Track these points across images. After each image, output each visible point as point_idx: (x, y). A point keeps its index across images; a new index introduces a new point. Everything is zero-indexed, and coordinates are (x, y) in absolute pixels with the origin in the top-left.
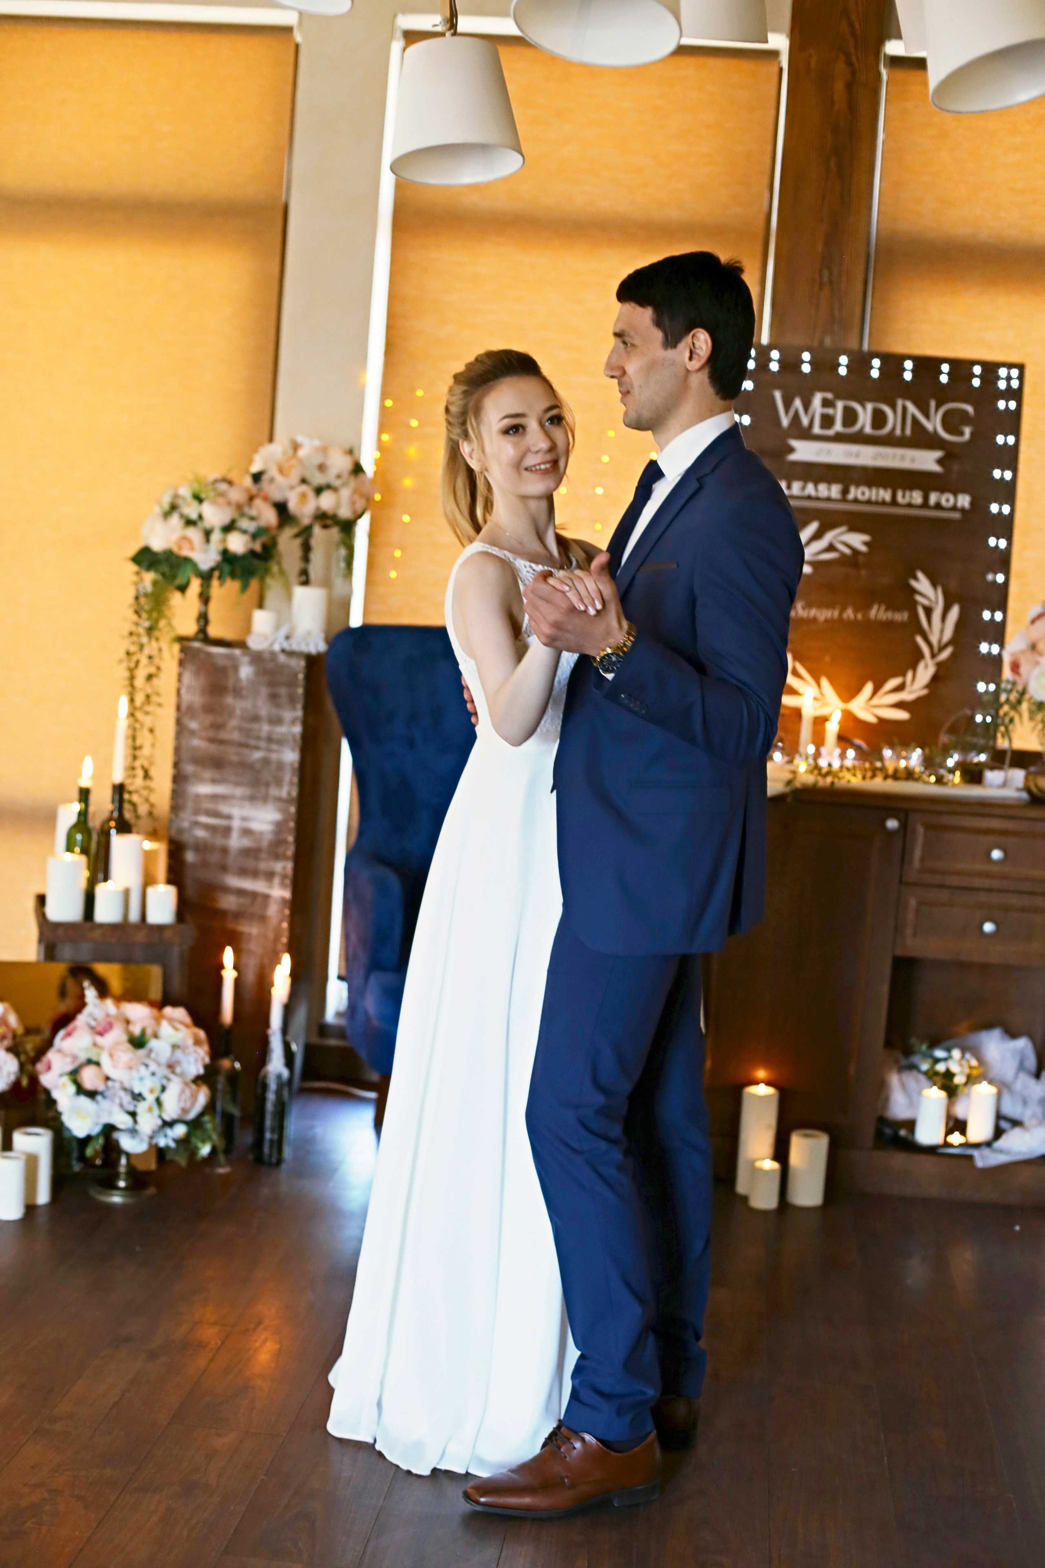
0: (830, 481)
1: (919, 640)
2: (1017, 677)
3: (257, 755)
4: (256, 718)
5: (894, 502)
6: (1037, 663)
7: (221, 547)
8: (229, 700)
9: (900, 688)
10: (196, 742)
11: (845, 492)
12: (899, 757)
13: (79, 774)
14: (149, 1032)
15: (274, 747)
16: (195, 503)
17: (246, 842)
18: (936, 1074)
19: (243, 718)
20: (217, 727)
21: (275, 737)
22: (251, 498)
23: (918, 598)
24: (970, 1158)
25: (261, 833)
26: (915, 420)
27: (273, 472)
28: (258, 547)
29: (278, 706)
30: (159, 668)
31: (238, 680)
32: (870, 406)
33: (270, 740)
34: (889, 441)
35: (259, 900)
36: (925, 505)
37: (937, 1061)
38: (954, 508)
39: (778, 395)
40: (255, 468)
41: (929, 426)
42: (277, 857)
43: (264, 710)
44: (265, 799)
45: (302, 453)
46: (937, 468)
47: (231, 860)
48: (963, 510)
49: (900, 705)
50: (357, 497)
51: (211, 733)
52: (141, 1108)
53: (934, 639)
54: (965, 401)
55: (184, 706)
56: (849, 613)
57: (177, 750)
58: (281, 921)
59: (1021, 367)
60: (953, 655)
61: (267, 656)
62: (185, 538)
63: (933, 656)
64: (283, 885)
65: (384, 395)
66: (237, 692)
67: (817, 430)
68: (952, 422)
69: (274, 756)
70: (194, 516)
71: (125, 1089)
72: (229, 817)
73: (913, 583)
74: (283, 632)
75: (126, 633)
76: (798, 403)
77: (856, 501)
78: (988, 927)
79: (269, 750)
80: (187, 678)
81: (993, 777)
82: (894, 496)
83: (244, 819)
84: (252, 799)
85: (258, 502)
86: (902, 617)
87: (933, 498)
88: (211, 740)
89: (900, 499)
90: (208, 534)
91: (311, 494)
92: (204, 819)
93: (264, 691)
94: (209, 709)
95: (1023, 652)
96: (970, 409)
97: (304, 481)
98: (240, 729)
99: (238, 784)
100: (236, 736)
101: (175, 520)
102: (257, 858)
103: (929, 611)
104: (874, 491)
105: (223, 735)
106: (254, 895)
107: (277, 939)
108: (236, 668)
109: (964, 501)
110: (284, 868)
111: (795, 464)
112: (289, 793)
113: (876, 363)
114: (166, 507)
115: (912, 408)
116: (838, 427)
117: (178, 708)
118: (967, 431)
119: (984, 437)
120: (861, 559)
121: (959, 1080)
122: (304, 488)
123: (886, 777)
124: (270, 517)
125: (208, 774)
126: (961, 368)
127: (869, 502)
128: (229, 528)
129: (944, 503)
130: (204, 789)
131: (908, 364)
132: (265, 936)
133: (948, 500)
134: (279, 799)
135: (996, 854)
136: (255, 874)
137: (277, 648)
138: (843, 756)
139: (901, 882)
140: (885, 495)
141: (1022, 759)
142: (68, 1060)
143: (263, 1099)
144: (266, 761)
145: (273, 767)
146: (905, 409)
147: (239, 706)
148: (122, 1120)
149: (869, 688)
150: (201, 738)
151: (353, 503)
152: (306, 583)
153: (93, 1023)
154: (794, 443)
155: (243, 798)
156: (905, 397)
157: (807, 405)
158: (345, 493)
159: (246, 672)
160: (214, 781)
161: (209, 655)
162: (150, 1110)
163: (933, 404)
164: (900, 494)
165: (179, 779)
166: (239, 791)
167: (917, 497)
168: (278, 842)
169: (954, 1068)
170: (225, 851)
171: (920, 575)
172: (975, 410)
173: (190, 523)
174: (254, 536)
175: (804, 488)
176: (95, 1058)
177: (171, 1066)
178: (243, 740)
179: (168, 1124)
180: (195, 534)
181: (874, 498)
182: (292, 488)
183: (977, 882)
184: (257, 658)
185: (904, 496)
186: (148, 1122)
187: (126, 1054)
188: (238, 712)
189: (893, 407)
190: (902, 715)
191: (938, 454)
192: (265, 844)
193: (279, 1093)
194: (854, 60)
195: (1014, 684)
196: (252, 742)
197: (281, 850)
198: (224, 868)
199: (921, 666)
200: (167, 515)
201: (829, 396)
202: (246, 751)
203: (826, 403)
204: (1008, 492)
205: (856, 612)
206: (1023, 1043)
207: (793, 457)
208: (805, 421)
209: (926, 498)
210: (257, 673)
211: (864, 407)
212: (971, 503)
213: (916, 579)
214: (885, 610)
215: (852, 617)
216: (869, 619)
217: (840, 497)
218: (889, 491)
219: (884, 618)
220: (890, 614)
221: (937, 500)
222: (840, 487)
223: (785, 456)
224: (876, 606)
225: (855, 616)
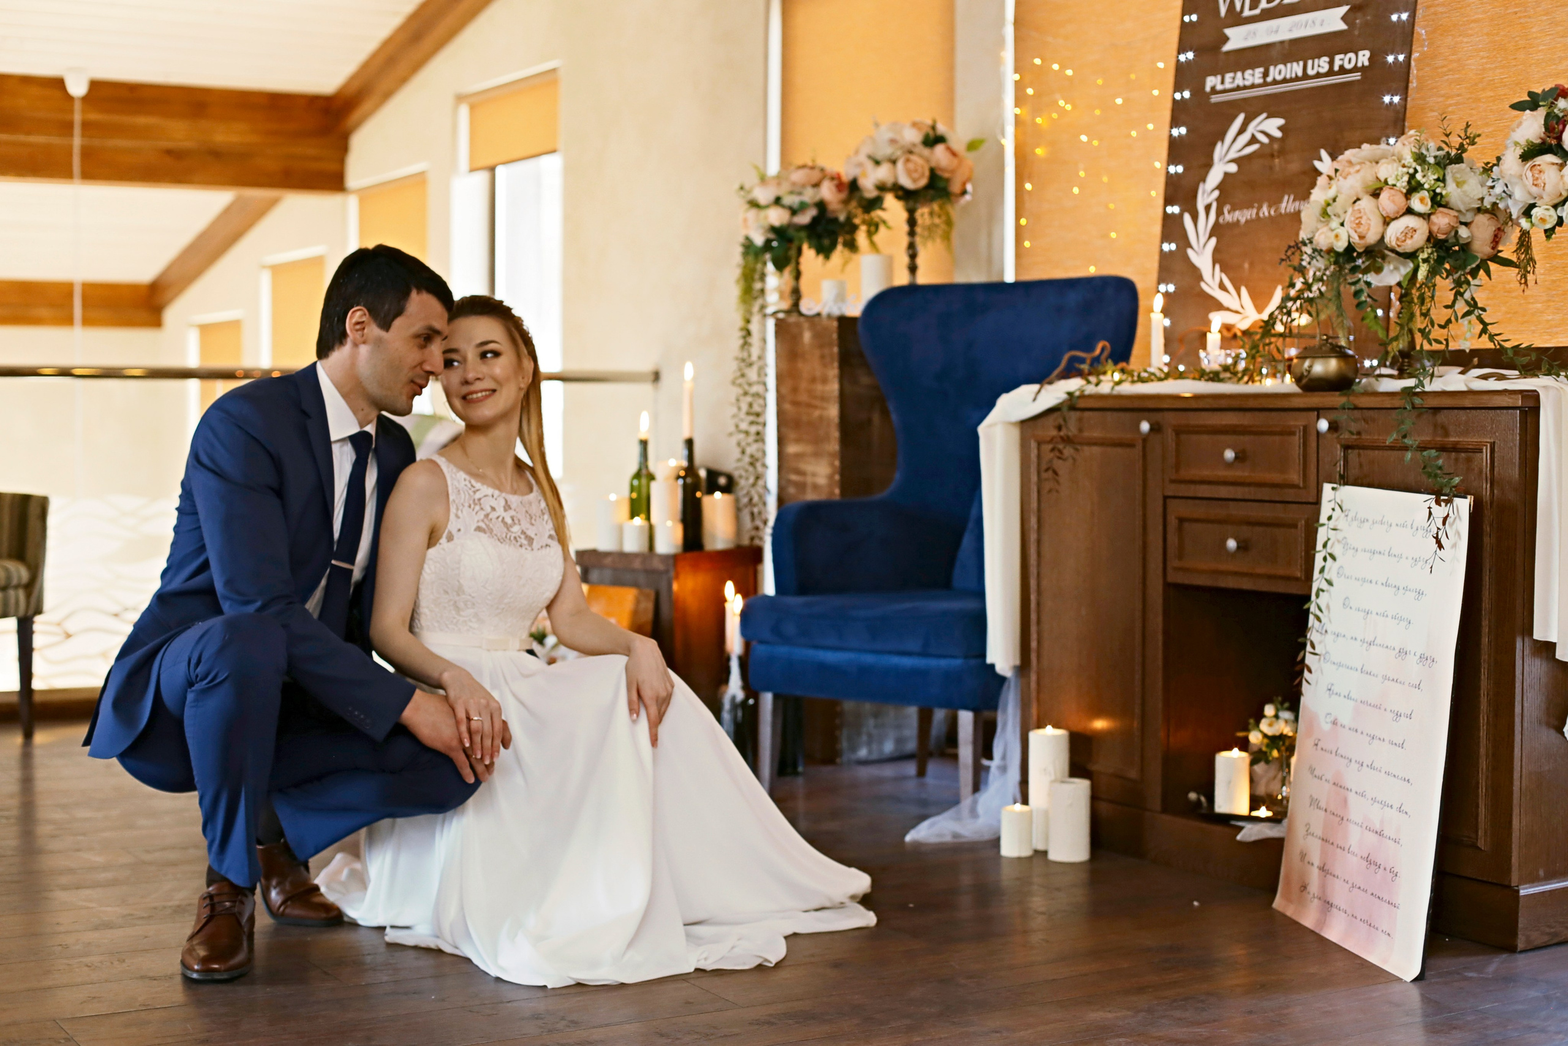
0: (1253, 66)
3: (816, 414)
4: (814, 379)
5: (1305, 75)
8: (800, 365)
10: (787, 406)
11: (1265, 74)
15: (826, 405)
19: (807, 380)
20: (796, 390)
21: (825, 395)
25: (822, 487)
29: (825, 366)
31: (803, 345)
33: (822, 398)
34: (1302, 8)
36: (1331, 71)
38: (1355, 69)
43: (818, 371)
44: (822, 455)
46: (1343, 26)
48: (1362, 69)
51: (793, 397)
55: (779, 374)
56: (1265, 211)
57: (778, 414)
61: (816, 320)
66: (804, 356)
69: (826, 414)
72: (805, 474)
73: (1317, 164)
77: (1275, 82)
78: (1231, 544)
79: (823, 408)
82: (1303, 68)
83: (812, 474)
84: (816, 455)
87: (1337, 61)
88: (794, 403)
89: (1310, 72)
92: (793, 477)
93: (817, 353)
94: (790, 374)
98: (807, 391)
99: (808, 442)
100: (805, 397)
104: (1288, 67)
105: (798, 398)
108: (801, 335)
109: (1364, 58)
111: (1228, 53)
112: (835, 448)
117: (777, 376)
120: (1275, 147)
125: (793, 435)
127: (1285, 81)
129: (1348, 66)
130: (792, 450)
133: (1349, 61)
134: (829, 455)
135: (1229, 455)
140: (1297, 69)
144: (821, 419)
145: (826, 424)
147: (805, 369)
149: (1279, 292)
150: (789, 402)
154: (1228, 31)
155: (811, 455)
160: (796, 441)
164: (1309, 64)
165: (780, 441)
166: (809, 449)
167: (1323, 64)
171: (1324, 153)
175: (1234, 78)
178: (809, 401)
181: (1288, 76)
184: (809, 322)
185: (1313, 67)
188: (805, 375)
191: (1344, 10)
196: (814, 402)
202: (811, 411)
204: (1405, 37)
205: (1270, 207)
207: (1228, 47)
209: (1331, 63)
210: (814, 338)
212: (1370, 59)
213: (1320, 159)
214: (1294, 200)
215: (1266, 214)
216: (1281, 213)
217: (1261, 81)
218: (1301, 63)
219: (1292, 210)
220: (1297, 203)
221: (1341, 63)
222: (1261, 70)
223: (1221, 48)
224: (1286, 197)
225: (1269, 213)
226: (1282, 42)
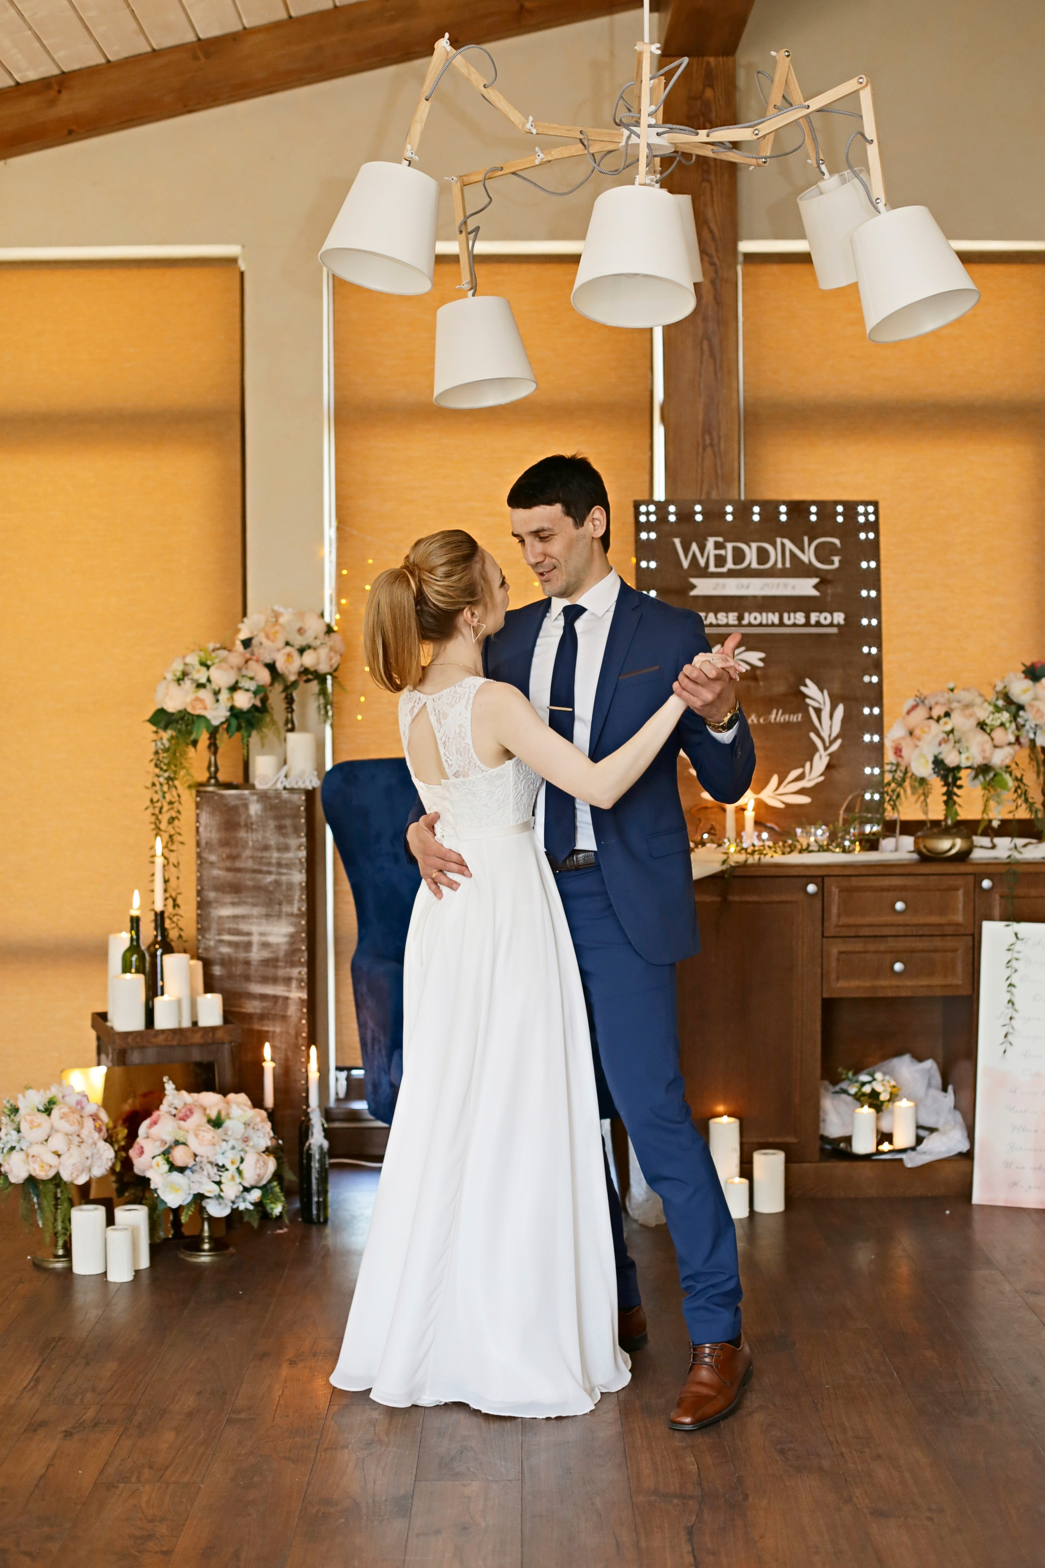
0: (727, 611)
1: (813, 735)
2: (900, 759)
3: (270, 879)
4: (266, 848)
5: (781, 624)
6: (916, 746)
7: (229, 704)
8: (242, 834)
9: (801, 777)
10: (216, 872)
11: (740, 618)
12: (808, 834)
13: (130, 905)
14: (223, 1114)
15: (284, 871)
16: (204, 669)
17: (266, 954)
18: (864, 1095)
19: (254, 848)
20: (233, 857)
21: (284, 862)
22: (247, 662)
23: (808, 701)
24: (901, 1160)
25: (278, 944)
26: (792, 554)
27: (262, 638)
28: (258, 703)
29: (284, 835)
30: (179, 812)
31: (249, 816)
32: (754, 546)
33: (279, 865)
34: (772, 573)
35: (280, 1002)
36: (807, 624)
37: (863, 1084)
38: (831, 625)
39: (677, 541)
40: (243, 635)
41: (804, 558)
42: (293, 964)
43: (273, 839)
44: (279, 916)
45: (282, 620)
46: (815, 593)
47: (253, 970)
48: (838, 625)
49: (802, 792)
50: (332, 654)
51: (228, 864)
52: (226, 1177)
53: (825, 734)
54: (832, 536)
55: (203, 842)
57: (200, 880)
58: (301, 1019)
59: (875, 504)
60: (841, 746)
61: (272, 793)
62: (197, 699)
63: (826, 749)
64: (300, 988)
65: (340, 566)
66: (249, 827)
67: (712, 568)
68: (823, 554)
69: (284, 878)
70: (203, 680)
71: (211, 1163)
72: (249, 934)
73: (803, 689)
74: (283, 772)
75: (149, 784)
76: (694, 547)
77: (750, 625)
78: (898, 967)
79: (280, 874)
80: (205, 818)
81: (887, 843)
82: (781, 618)
83: (262, 934)
84: (268, 916)
85: (252, 664)
86: (797, 718)
87: (814, 617)
88: (229, 870)
89: (786, 621)
90: (217, 693)
91: (296, 654)
92: (227, 937)
93: (272, 824)
94: (225, 843)
95: (903, 738)
96: (837, 541)
97: (287, 644)
98: (253, 857)
99: (255, 905)
100: (250, 864)
101: (188, 684)
102: (276, 967)
103: (818, 711)
104: (764, 614)
105: (239, 864)
106: (275, 998)
107: (298, 1034)
108: (246, 806)
109: (839, 618)
110: (300, 973)
111: (697, 597)
112: (299, 909)
113: (756, 509)
114: (179, 674)
115: (789, 545)
116: (730, 565)
117: (198, 844)
118: (836, 559)
119: (851, 563)
120: (758, 672)
121: (884, 1097)
122: (288, 649)
123: (801, 851)
124: (264, 676)
125: (228, 899)
126: (826, 508)
127: (761, 625)
128: (234, 688)
129: (823, 621)
130: (226, 912)
131: (783, 509)
132: (288, 1033)
133: (825, 618)
134: (292, 915)
135: (899, 906)
136: (275, 980)
137: (279, 786)
138: (759, 837)
139: (823, 936)
140: (774, 618)
141: (909, 828)
142: (158, 1143)
143: (309, 1168)
144: (277, 883)
145: (284, 887)
146: (783, 545)
147: (251, 838)
148: (209, 1189)
149: (775, 779)
150: (219, 868)
151: (331, 659)
152: (292, 730)
153: (174, 1112)
154: (694, 581)
155: (260, 917)
156: (783, 537)
157: (702, 549)
158: (323, 652)
159: (255, 809)
160: (233, 904)
161: (222, 796)
162: (233, 1178)
163: (806, 539)
164: (786, 615)
165: (203, 905)
166: (255, 911)
167: (800, 618)
168: (292, 952)
169: (878, 1088)
170: (247, 963)
171: (808, 681)
172: (841, 543)
173: (200, 686)
174: (255, 693)
176: (182, 1140)
177: (246, 1140)
178: (256, 867)
179: (246, 1190)
180: (205, 695)
181: (764, 622)
182: (279, 650)
183: (886, 931)
184: (264, 797)
185: (789, 619)
186: (231, 1190)
187: (209, 1133)
188: (251, 843)
189: (774, 545)
190: (805, 800)
191: (815, 581)
192: (281, 954)
193: (321, 1161)
194: (716, 260)
195: (898, 765)
196: (265, 868)
197: (296, 959)
198: (247, 978)
199: (816, 757)
200: (179, 681)
201: (720, 539)
202: (260, 876)
203: (718, 546)
204: (874, 608)
205: (758, 717)
206: (929, 1064)
207: (696, 593)
208: (702, 562)
209: (808, 618)
210: (265, 809)
211: (750, 547)
212: (845, 620)
213: (806, 686)
214: (782, 714)
215: (755, 721)
216: (770, 722)
217: (736, 622)
218: (777, 615)
219: (782, 720)
220: (787, 717)
221: (817, 619)
222: (736, 614)
223: (689, 592)
224: (775, 711)
225: (758, 721)
226: (755, 597)
